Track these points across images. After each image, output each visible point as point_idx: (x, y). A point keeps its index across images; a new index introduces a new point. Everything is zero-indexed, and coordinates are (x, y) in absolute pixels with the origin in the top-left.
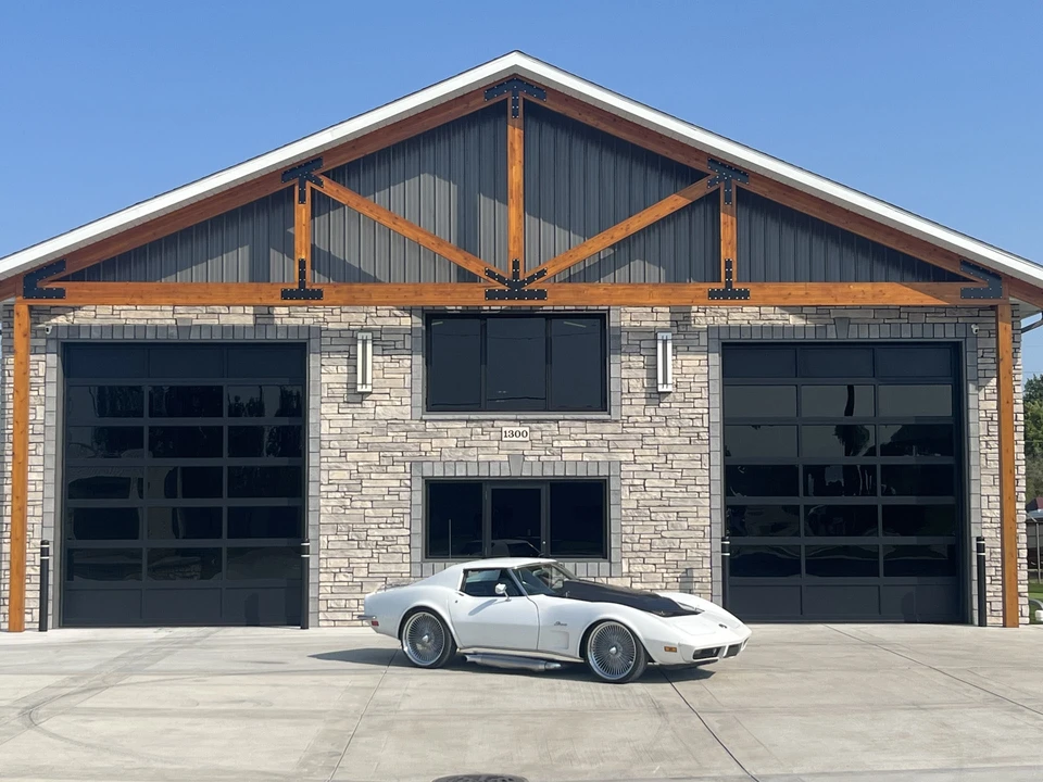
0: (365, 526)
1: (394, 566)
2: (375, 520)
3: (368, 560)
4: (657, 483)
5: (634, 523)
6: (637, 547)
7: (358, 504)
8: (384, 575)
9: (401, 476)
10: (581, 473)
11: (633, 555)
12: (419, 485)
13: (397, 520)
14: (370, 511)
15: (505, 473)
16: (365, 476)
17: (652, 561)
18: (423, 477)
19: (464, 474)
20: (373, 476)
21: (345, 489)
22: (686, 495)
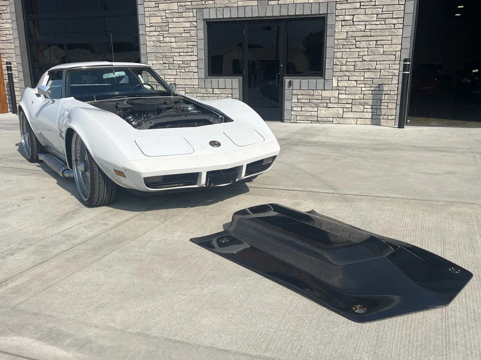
0: (172, 54)
1: (189, 80)
2: (177, 50)
3: (175, 77)
4: (363, 17)
5: (343, 50)
6: (344, 68)
7: (167, 39)
8: (184, 86)
9: (191, 19)
10: (307, 12)
11: (341, 74)
12: (201, 25)
13: (190, 50)
14: (174, 44)
15: (255, 15)
16: (170, 20)
17: (355, 78)
18: (204, 20)
19: (229, 16)
20: (175, 20)
21: (160, 30)
22: (384, 27)
